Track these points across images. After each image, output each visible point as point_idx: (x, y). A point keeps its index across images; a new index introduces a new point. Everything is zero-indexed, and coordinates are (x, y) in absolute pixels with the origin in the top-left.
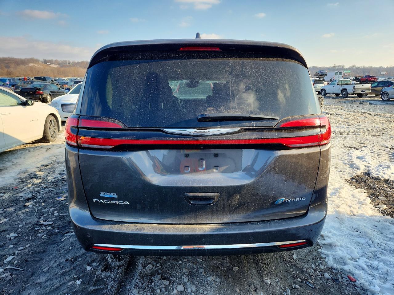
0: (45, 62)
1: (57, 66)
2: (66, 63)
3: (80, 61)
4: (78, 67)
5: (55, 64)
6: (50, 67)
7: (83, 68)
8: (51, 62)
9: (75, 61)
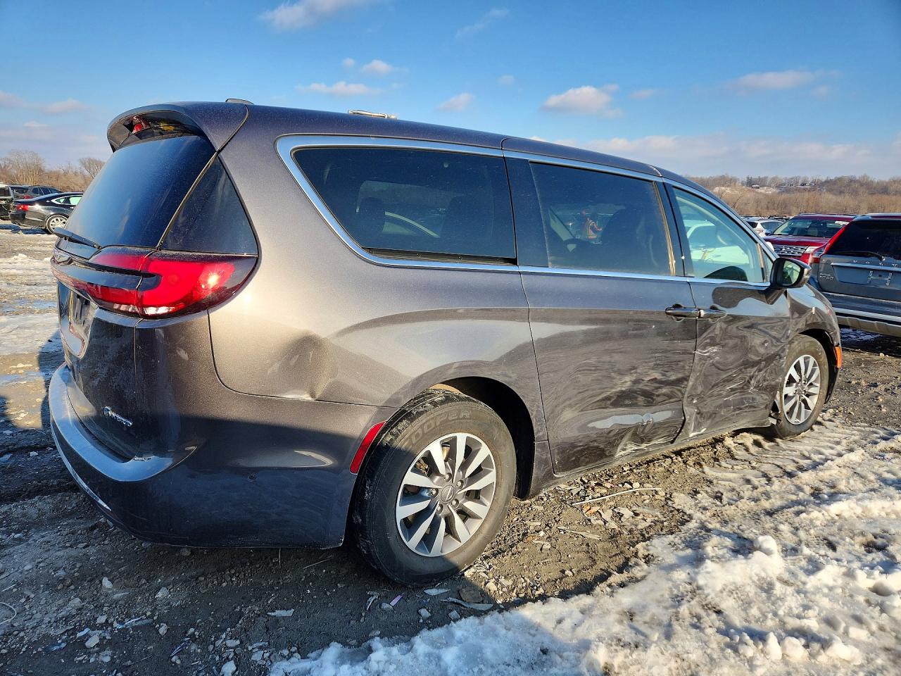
0: (750, 183)
1: (774, 190)
2: (797, 182)
3: (833, 178)
4: (825, 190)
5: (769, 186)
6: (758, 193)
7: (835, 194)
8: (761, 182)
9: (820, 178)
